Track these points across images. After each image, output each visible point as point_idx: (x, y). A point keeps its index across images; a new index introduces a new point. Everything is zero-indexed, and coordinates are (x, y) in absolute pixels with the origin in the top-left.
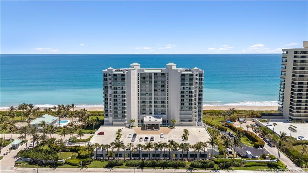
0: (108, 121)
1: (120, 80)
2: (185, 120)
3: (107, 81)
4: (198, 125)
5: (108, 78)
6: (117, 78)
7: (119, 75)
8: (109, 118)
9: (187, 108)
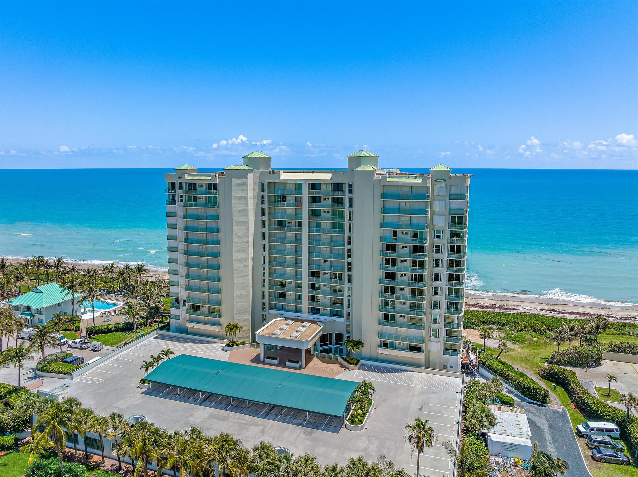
0: (178, 317)
1: (203, 201)
2: (397, 344)
3: (176, 205)
4: (443, 365)
5: (176, 194)
6: (196, 196)
7: (202, 186)
8: (181, 309)
9: (404, 303)
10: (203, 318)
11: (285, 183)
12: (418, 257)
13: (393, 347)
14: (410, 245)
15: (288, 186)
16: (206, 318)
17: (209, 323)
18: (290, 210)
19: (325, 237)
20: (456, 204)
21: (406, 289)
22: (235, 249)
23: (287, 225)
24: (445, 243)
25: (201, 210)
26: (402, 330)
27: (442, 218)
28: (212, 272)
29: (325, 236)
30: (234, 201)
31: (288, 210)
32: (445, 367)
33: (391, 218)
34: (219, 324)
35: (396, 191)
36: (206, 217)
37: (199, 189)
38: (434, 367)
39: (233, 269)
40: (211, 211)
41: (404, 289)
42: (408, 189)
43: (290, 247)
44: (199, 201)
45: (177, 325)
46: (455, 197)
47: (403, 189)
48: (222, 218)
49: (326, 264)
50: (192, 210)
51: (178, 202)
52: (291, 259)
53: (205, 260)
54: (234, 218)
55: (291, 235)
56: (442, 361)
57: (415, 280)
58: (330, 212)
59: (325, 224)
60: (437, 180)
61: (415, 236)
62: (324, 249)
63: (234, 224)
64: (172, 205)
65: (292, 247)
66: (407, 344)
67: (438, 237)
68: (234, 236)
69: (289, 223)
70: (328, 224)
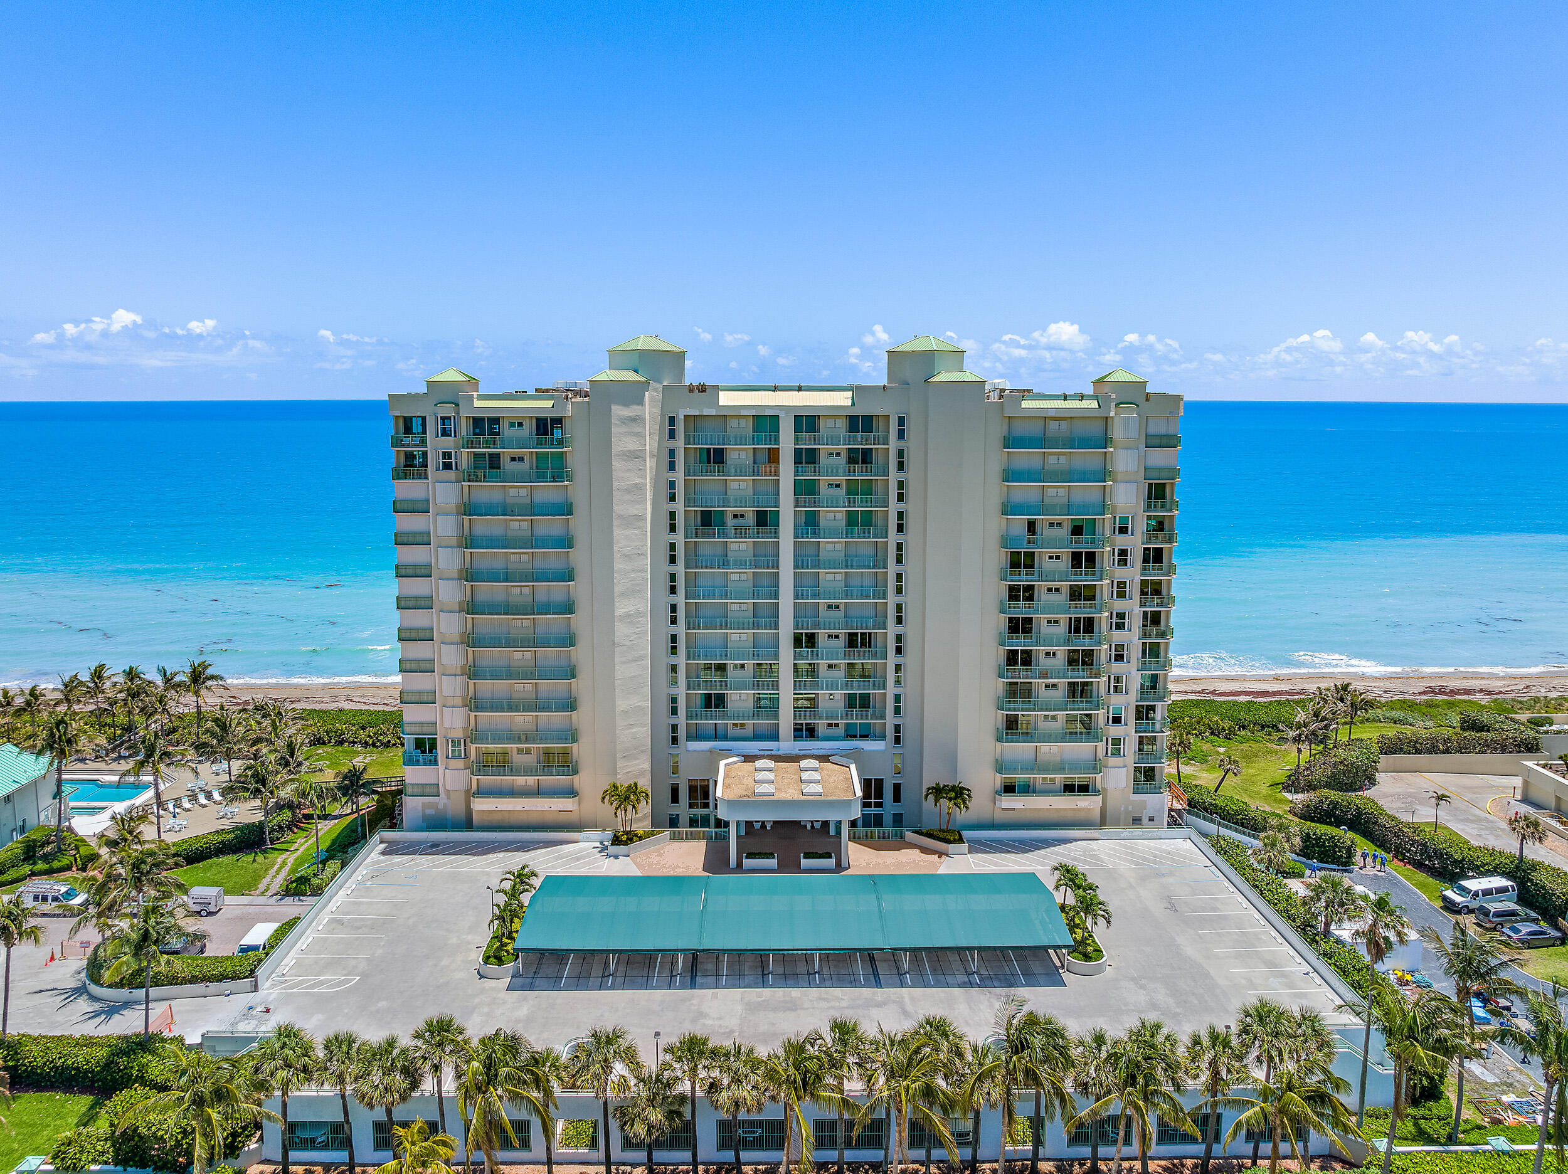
0: (430, 790)
1: (524, 466)
2: (1039, 782)
3: (427, 479)
4: (1133, 818)
5: (429, 449)
6: (499, 454)
7: (520, 425)
8: (441, 767)
9: (1054, 685)
10: (520, 781)
11: (724, 418)
12: (1083, 579)
13: (1028, 790)
14: (1066, 552)
15: (733, 423)
16: (531, 781)
17: (539, 792)
18: (739, 485)
19: (830, 547)
20: (1159, 458)
21: (1058, 654)
22: (617, 589)
23: (730, 522)
24: (1135, 543)
25: (517, 492)
26: (1049, 750)
27: (1133, 487)
28: (550, 655)
29: (832, 545)
30: (616, 464)
31: (734, 485)
32: (1137, 821)
33: (1026, 491)
34: (571, 793)
35: (1035, 429)
36: (533, 510)
37: (508, 432)
38: (1116, 823)
39: (613, 641)
40: (547, 492)
41: (1054, 654)
42: (1064, 425)
43: (740, 577)
44: (507, 465)
45: (429, 812)
46: (1157, 442)
47: (1053, 425)
48: (580, 510)
49: (834, 613)
50: (487, 492)
51: (438, 469)
52: (741, 607)
53: (527, 623)
54: (615, 508)
55: (743, 546)
56: (1130, 808)
57: (1077, 631)
58: (843, 485)
59: (832, 515)
60: (1121, 403)
61: (1077, 530)
62: (830, 577)
63: (615, 523)
64: (413, 479)
65: (743, 577)
66: (1060, 778)
67: (1123, 530)
68: (617, 556)
69: (735, 516)
70: (839, 516)
